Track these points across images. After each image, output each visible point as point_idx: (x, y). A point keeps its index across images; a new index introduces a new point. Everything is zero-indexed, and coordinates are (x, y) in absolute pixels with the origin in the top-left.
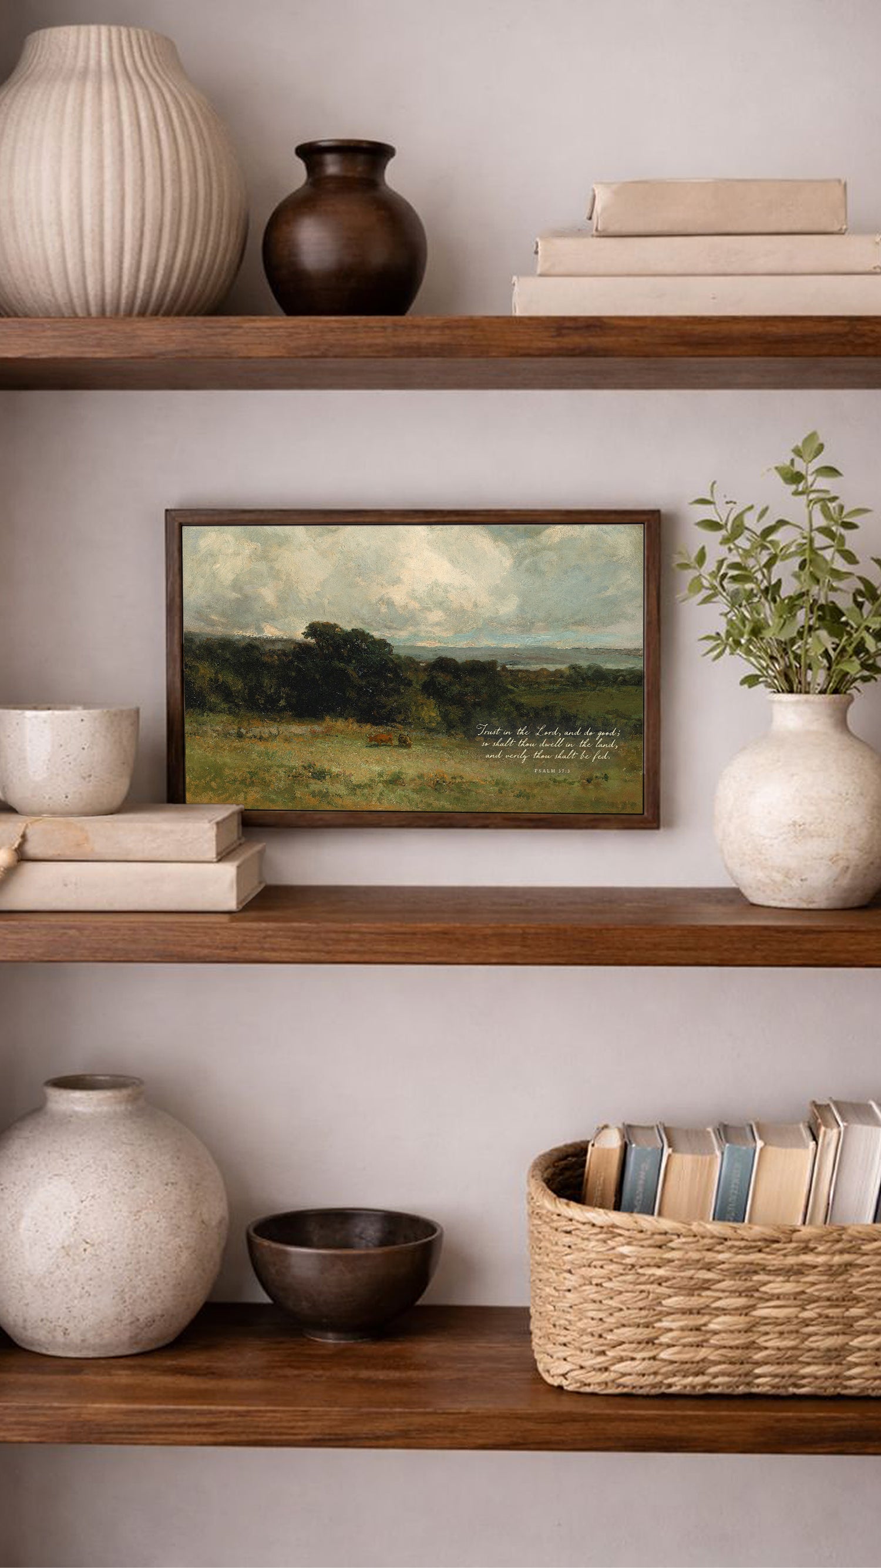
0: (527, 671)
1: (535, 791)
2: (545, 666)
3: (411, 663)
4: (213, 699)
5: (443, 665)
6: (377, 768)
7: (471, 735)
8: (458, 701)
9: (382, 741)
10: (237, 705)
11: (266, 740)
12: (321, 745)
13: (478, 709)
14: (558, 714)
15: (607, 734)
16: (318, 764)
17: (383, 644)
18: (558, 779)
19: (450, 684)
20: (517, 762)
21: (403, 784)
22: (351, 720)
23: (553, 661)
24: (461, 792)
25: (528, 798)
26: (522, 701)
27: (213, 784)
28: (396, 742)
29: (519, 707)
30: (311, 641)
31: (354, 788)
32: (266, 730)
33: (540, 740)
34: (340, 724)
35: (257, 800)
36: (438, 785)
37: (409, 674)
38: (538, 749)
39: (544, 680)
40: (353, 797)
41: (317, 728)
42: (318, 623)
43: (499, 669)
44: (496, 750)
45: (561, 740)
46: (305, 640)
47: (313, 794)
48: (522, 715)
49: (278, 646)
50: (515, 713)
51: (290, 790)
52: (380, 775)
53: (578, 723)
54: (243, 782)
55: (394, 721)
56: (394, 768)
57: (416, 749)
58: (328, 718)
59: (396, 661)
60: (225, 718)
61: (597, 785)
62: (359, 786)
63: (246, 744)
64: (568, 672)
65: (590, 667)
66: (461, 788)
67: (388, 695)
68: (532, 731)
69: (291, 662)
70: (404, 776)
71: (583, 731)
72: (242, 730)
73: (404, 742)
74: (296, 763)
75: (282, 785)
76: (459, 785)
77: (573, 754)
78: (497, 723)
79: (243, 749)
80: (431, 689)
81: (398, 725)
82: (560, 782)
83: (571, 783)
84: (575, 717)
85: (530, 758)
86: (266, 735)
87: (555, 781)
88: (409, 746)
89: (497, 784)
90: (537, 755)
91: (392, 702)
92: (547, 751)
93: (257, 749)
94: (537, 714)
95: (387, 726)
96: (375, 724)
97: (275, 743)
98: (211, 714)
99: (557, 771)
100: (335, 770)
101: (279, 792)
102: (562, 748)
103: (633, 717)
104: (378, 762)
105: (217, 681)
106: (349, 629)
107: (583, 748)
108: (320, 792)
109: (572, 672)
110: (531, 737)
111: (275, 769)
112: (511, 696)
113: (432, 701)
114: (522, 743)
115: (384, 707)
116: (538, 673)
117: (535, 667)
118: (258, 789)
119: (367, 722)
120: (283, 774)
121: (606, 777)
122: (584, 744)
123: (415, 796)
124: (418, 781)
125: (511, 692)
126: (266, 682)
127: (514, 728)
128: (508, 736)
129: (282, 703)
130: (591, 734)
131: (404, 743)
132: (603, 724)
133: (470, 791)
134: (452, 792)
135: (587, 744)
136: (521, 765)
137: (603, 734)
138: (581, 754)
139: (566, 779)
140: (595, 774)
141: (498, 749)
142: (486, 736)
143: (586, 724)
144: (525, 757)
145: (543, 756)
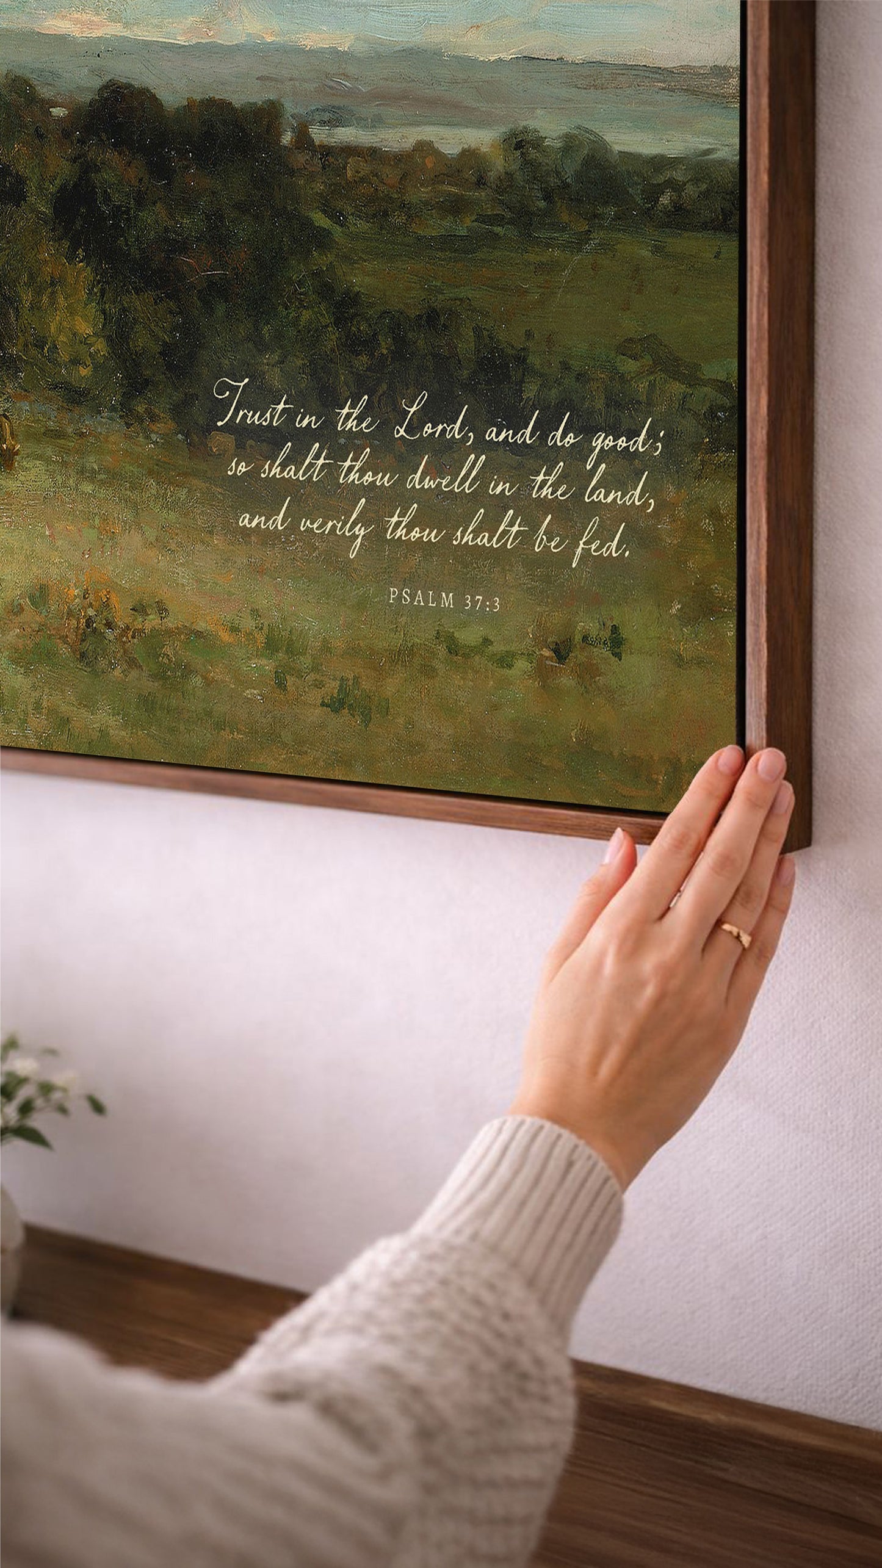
0: (372, 153)
1: (391, 686)
3: (24, 104)
5: (120, 115)
7: (192, 430)
8: (160, 273)
13: (220, 307)
14: (466, 345)
15: (622, 442)
18: (469, 636)
19: (140, 200)
20: (334, 555)
24: (160, 676)
25: (367, 714)
26: (355, 281)
29: (345, 309)
33: (406, 458)
36: (89, 639)
38: (397, 497)
39: (423, 194)
43: (285, 139)
44: (272, 497)
45: (474, 463)
48: (354, 344)
50: (332, 338)
53: (531, 391)
57: (29, 475)
61: (588, 673)
64: (499, 164)
66: (159, 655)
68: (384, 416)
76: (154, 641)
77: (511, 526)
78: (274, 378)
80: (79, 216)
82: (467, 651)
83: (505, 661)
84: (521, 359)
85: (376, 538)
87: (453, 648)
89: (272, 646)
90: (397, 525)
92: (432, 508)
94: (399, 346)
99: (459, 601)
102: (478, 497)
107: (544, 505)
109: (513, 162)
110: (381, 444)
112: (320, 262)
114: (351, 470)
116: (405, 164)
121: (616, 643)
122: (545, 484)
124: (31, 617)
125: (322, 241)
127: (328, 401)
128: (310, 436)
130: (570, 439)
132: (612, 402)
133: (188, 670)
134: (134, 673)
135: (555, 486)
136: (345, 568)
137: (609, 442)
138: (535, 528)
139: (486, 641)
140: (587, 624)
141: (280, 489)
142: (241, 432)
143: (554, 393)
144: (360, 531)
145: (415, 534)
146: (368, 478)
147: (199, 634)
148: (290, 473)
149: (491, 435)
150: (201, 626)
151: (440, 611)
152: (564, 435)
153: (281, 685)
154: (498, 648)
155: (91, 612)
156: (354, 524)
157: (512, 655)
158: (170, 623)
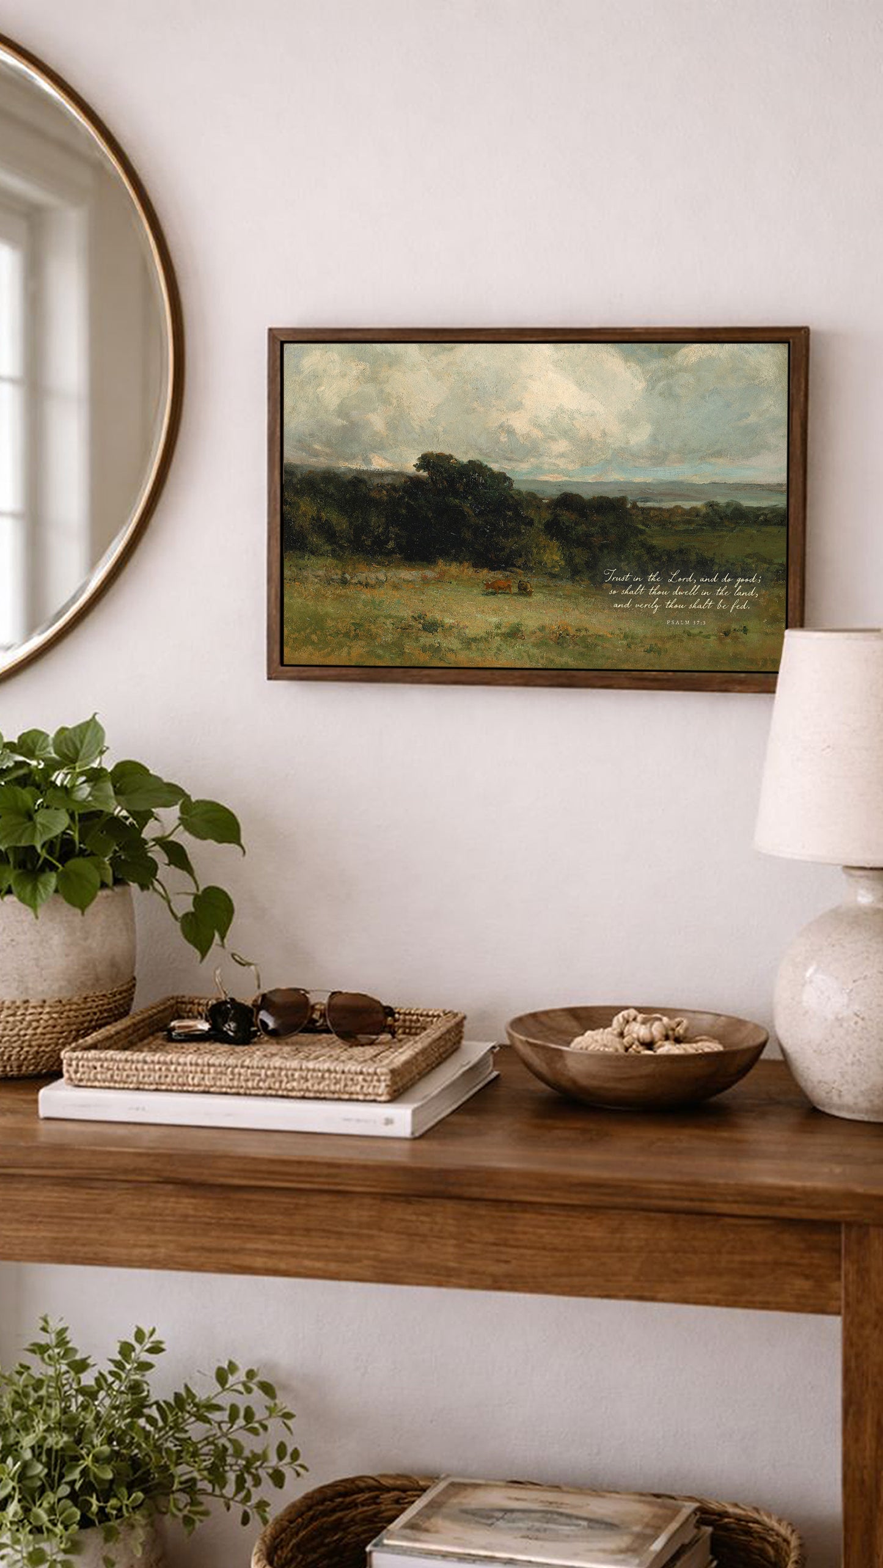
0: (660, 509)
1: (668, 646)
2: (679, 503)
3: (532, 499)
4: (315, 540)
5: (568, 501)
6: (494, 620)
7: (597, 582)
8: (584, 542)
9: (500, 588)
10: (341, 547)
11: (373, 587)
12: (432, 592)
13: (606, 551)
14: (693, 557)
15: (747, 580)
16: (429, 615)
17: (503, 478)
18: (695, 631)
19: (576, 524)
20: (648, 613)
21: (522, 638)
22: (466, 564)
23: (688, 498)
24: (587, 647)
25: (659, 653)
26: (654, 542)
27: (314, 637)
28: (515, 590)
29: (650, 549)
30: (423, 474)
31: (469, 642)
32: (373, 576)
33: (673, 587)
34: (454, 569)
35: (361, 656)
36: (561, 639)
37: (531, 513)
38: (670, 597)
39: (678, 519)
40: (467, 652)
41: (429, 573)
42: (432, 454)
43: (629, 506)
44: (625, 599)
45: (696, 588)
46: (417, 473)
47: (424, 649)
48: (653, 559)
49: (388, 480)
50: (646, 558)
51: (398, 646)
52: (498, 627)
53: (716, 568)
54: (347, 635)
55: (514, 566)
56: (512, 619)
57: (538, 597)
58: (441, 562)
59: (516, 497)
60: (329, 561)
61: (736, 639)
62: (475, 640)
63: (349, 591)
64: (704, 510)
65: (728, 505)
66: (586, 642)
67: (506, 535)
68: (664, 576)
69: (402, 497)
70: (523, 628)
71: (720, 578)
72: (347, 576)
73: (525, 589)
74: (406, 613)
75: (389, 638)
76: (584, 639)
77: (709, 603)
78: (626, 568)
79: (347, 597)
80: (554, 529)
81: (518, 570)
82: (694, 635)
83: (708, 637)
84: (712, 560)
85: (663, 608)
86: (373, 582)
87: (689, 635)
88: (529, 594)
90: (670, 605)
91: (511, 543)
92: (681, 600)
93: (363, 597)
94: (670, 558)
95: (506, 571)
96: (493, 569)
97: (382, 590)
98: (312, 557)
99: (691, 622)
100: (448, 621)
101: (385, 646)
102: (697, 597)
103: (776, 561)
104: (495, 612)
105: (319, 519)
106: (465, 460)
107: (721, 597)
108: (431, 646)
109: (710, 510)
110: (664, 584)
111: (382, 619)
112: (641, 537)
113: (555, 543)
114: (653, 591)
115: (503, 549)
116: (671, 511)
117: (668, 505)
118: (363, 643)
119: (483, 567)
120: (391, 627)
121: (745, 630)
122: (720, 592)
123: (535, 651)
124: (539, 634)
125: (642, 532)
126: (373, 520)
127: (645, 573)
128: (638, 583)
129: (391, 545)
130: (729, 580)
131: (524, 591)
132: (743, 569)
133: (596, 645)
134: (577, 647)
135: (724, 592)
136: (652, 616)
137: (743, 580)
138: (717, 603)
139: (701, 632)
140: (734, 626)
141: (627, 598)
142: (614, 584)
143: (723, 569)
144: (657, 607)
145: (676, 606)
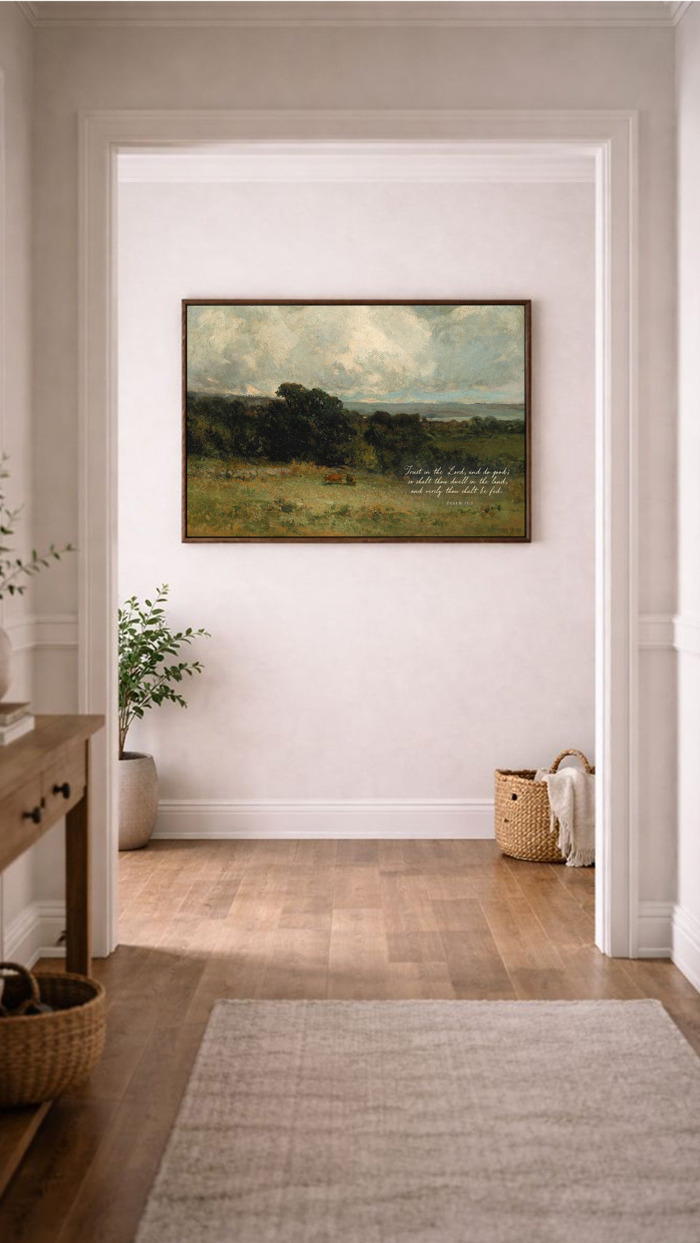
146: (442, 482)
147: (402, 513)
148: (423, 482)
149: (470, 473)
150: (402, 512)
151: (459, 505)
152: (487, 472)
153: (422, 521)
154: (472, 511)
155: (376, 511)
156: (439, 491)
157: (476, 512)
158: (395, 512)
